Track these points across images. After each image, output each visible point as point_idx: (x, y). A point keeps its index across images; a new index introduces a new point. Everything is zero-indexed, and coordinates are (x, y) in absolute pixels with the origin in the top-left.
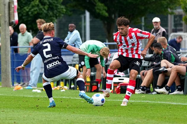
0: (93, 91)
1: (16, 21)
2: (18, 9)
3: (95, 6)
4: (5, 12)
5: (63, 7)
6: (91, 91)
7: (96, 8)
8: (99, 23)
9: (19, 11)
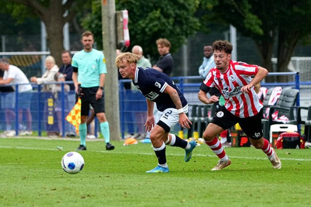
0: (241, 145)
1: (127, 42)
2: (129, 24)
3: (244, 18)
4: (109, 28)
5: (196, 20)
6: (239, 146)
7: (245, 21)
8: (250, 43)
9: (131, 27)
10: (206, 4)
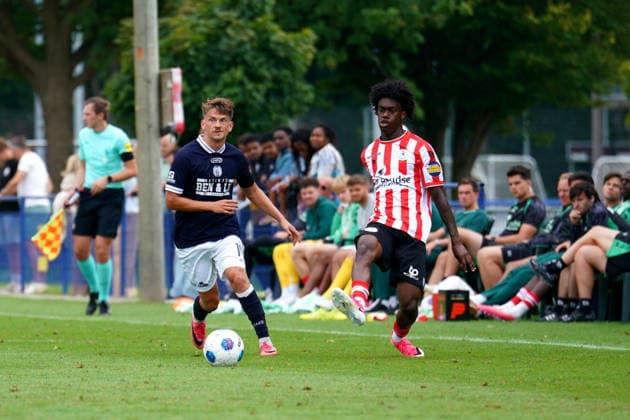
1: (178, 125)
6: (448, 318)
10: (324, 59)
